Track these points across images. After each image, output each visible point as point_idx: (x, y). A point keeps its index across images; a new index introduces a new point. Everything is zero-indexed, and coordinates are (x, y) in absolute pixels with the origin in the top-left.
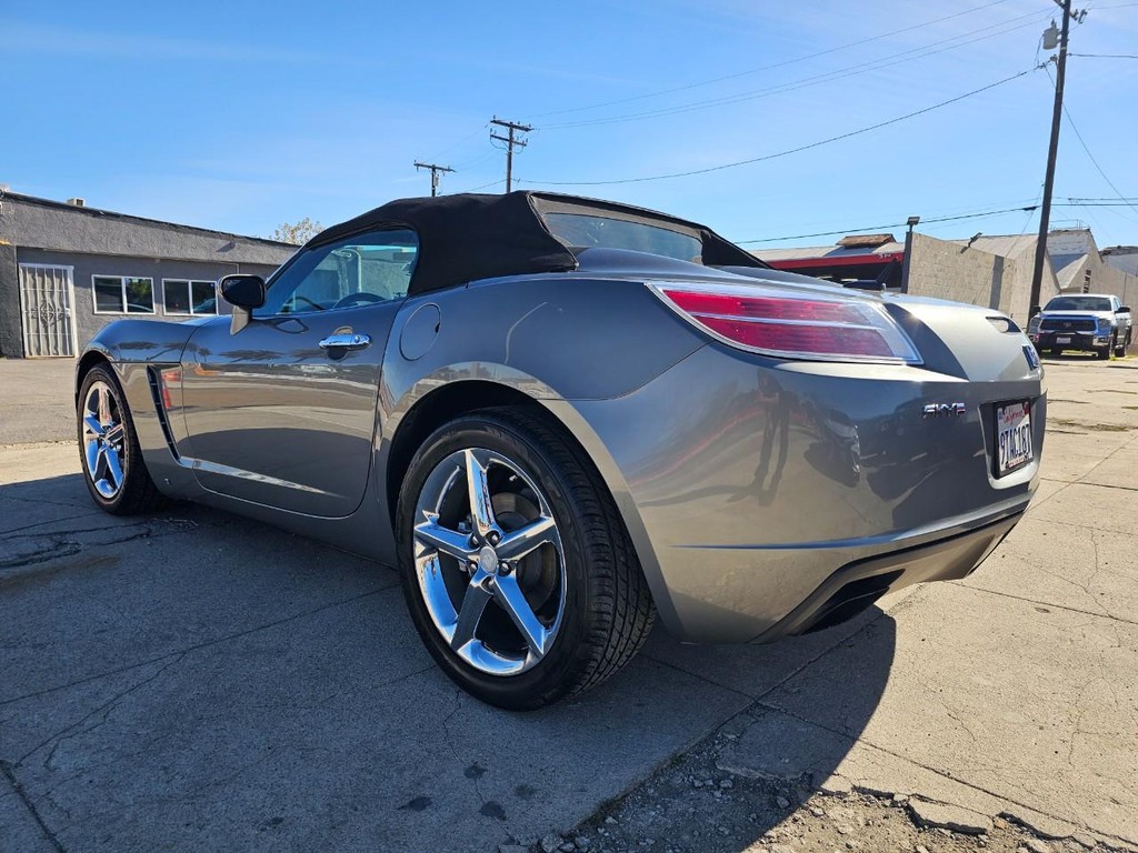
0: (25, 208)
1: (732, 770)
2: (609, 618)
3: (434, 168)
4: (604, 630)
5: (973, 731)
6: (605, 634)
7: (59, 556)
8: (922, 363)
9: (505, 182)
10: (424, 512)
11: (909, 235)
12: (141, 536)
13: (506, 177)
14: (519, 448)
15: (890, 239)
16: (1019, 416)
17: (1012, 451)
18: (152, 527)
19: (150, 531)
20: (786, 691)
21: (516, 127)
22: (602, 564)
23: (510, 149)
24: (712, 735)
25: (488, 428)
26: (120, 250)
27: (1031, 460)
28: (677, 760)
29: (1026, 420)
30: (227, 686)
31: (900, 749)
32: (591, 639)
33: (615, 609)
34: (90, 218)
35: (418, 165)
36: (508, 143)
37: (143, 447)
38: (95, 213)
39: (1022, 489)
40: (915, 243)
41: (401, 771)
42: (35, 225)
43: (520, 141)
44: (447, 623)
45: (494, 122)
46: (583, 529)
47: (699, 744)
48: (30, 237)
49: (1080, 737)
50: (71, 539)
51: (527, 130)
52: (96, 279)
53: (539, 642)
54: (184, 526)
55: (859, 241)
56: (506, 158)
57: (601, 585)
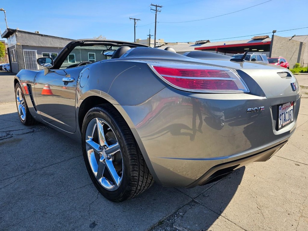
0: (24, 34)
1: (178, 228)
2: (137, 178)
3: (135, 19)
4: (135, 182)
5: (264, 214)
6: (136, 183)
7: (6, 138)
8: (249, 92)
9: (155, 23)
10: (88, 137)
11: (273, 36)
12: (31, 132)
13: (155, 21)
14: (109, 120)
15: (268, 37)
16: (289, 106)
17: (284, 120)
18: (35, 129)
19: (34, 130)
20: (204, 196)
21: (158, 6)
22: (133, 161)
23: (156, 13)
24: (175, 213)
25: (101, 112)
26: (49, 45)
27: (293, 121)
28: (161, 223)
29: (292, 107)
30: (32, 187)
31: (237, 221)
32: (131, 185)
33: (139, 175)
34: (40, 37)
35: (130, 19)
36: (155, 11)
37: (28, 107)
38: (42, 35)
39: (288, 133)
40: (275, 38)
41: (70, 224)
42: (26, 39)
43: (159, 10)
44: (95, 171)
45: (152, 5)
46: (127, 149)
47: (170, 217)
48: (25, 43)
49: (302, 219)
50: (11, 133)
51: (161, 7)
52: (43, 54)
53: (117, 182)
54: (44, 129)
55: (258, 38)
56: (155, 15)
57: (133, 168)
